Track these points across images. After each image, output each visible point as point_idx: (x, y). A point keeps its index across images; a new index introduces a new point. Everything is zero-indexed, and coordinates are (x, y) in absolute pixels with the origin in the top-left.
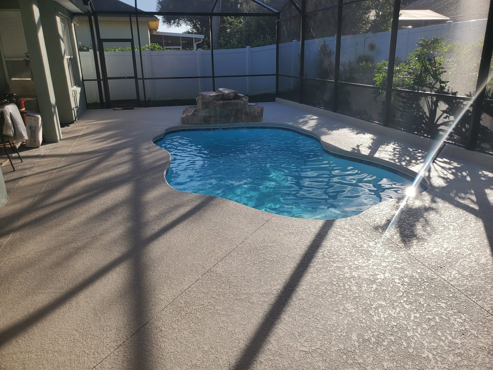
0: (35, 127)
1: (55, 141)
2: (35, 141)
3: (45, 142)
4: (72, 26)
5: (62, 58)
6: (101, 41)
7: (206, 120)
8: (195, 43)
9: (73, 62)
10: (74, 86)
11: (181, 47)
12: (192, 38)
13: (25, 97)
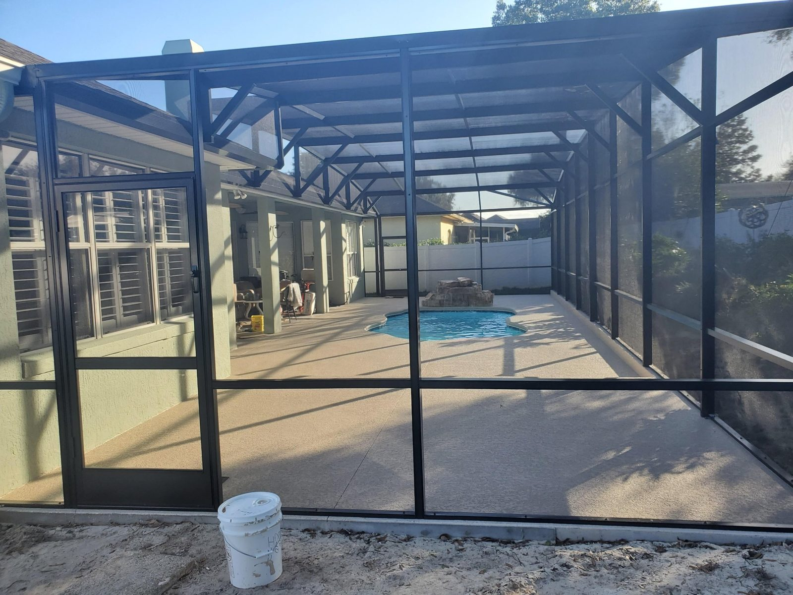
0: (310, 301)
1: (323, 312)
2: (309, 310)
3: (316, 312)
4: (359, 228)
5: (342, 254)
6: (382, 239)
7: (441, 304)
8: (505, 232)
9: (356, 258)
10: (353, 275)
11: (488, 238)
12: (502, 228)
13: (309, 281)
